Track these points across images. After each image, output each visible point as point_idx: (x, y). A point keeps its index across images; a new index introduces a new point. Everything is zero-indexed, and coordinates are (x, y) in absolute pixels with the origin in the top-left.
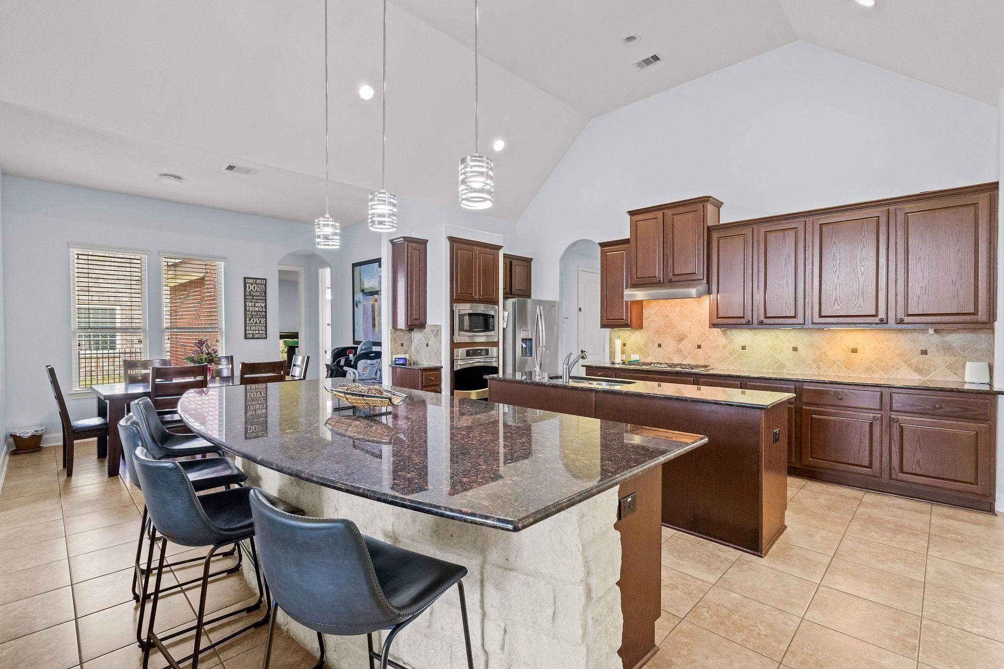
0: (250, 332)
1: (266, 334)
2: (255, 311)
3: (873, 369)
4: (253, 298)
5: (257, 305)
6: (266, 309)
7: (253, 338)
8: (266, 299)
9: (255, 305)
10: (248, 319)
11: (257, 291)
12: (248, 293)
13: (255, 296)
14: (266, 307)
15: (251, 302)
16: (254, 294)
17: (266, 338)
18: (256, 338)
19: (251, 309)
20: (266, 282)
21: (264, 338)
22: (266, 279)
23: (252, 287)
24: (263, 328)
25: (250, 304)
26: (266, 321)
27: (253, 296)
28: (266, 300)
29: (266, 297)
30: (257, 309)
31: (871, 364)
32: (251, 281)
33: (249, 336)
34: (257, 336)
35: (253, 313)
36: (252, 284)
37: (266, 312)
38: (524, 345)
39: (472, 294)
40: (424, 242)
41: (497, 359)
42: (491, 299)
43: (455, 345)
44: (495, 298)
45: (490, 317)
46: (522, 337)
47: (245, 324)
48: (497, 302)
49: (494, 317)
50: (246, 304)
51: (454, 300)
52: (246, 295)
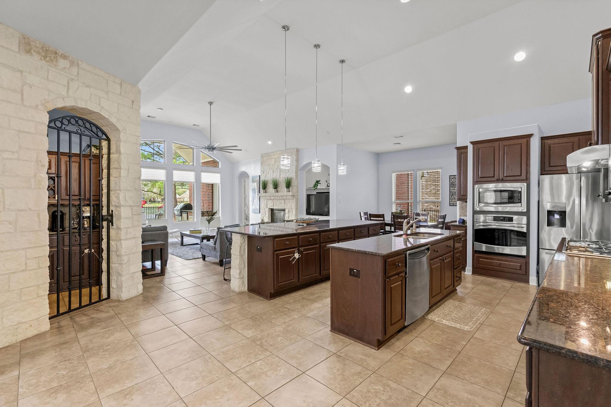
0: (452, 202)
2: (454, 192)
4: (453, 186)
7: (453, 205)
9: (454, 189)
10: (451, 196)
11: (455, 182)
12: (451, 183)
13: (454, 184)
19: (452, 191)
23: (453, 180)
25: (452, 189)
32: (452, 177)
33: (451, 204)
34: (455, 204)
38: (557, 216)
39: (494, 177)
40: (466, 147)
41: (525, 226)
42: (518, 178)
43: (475, 212)
44: (524, 177)
45: (516, 192)
46: (548, 209)
47: (450, 199)
48: (527, 179)
49: (520, 192)
50: (450, 189)
51: (475, 182)
52: (450, 184)
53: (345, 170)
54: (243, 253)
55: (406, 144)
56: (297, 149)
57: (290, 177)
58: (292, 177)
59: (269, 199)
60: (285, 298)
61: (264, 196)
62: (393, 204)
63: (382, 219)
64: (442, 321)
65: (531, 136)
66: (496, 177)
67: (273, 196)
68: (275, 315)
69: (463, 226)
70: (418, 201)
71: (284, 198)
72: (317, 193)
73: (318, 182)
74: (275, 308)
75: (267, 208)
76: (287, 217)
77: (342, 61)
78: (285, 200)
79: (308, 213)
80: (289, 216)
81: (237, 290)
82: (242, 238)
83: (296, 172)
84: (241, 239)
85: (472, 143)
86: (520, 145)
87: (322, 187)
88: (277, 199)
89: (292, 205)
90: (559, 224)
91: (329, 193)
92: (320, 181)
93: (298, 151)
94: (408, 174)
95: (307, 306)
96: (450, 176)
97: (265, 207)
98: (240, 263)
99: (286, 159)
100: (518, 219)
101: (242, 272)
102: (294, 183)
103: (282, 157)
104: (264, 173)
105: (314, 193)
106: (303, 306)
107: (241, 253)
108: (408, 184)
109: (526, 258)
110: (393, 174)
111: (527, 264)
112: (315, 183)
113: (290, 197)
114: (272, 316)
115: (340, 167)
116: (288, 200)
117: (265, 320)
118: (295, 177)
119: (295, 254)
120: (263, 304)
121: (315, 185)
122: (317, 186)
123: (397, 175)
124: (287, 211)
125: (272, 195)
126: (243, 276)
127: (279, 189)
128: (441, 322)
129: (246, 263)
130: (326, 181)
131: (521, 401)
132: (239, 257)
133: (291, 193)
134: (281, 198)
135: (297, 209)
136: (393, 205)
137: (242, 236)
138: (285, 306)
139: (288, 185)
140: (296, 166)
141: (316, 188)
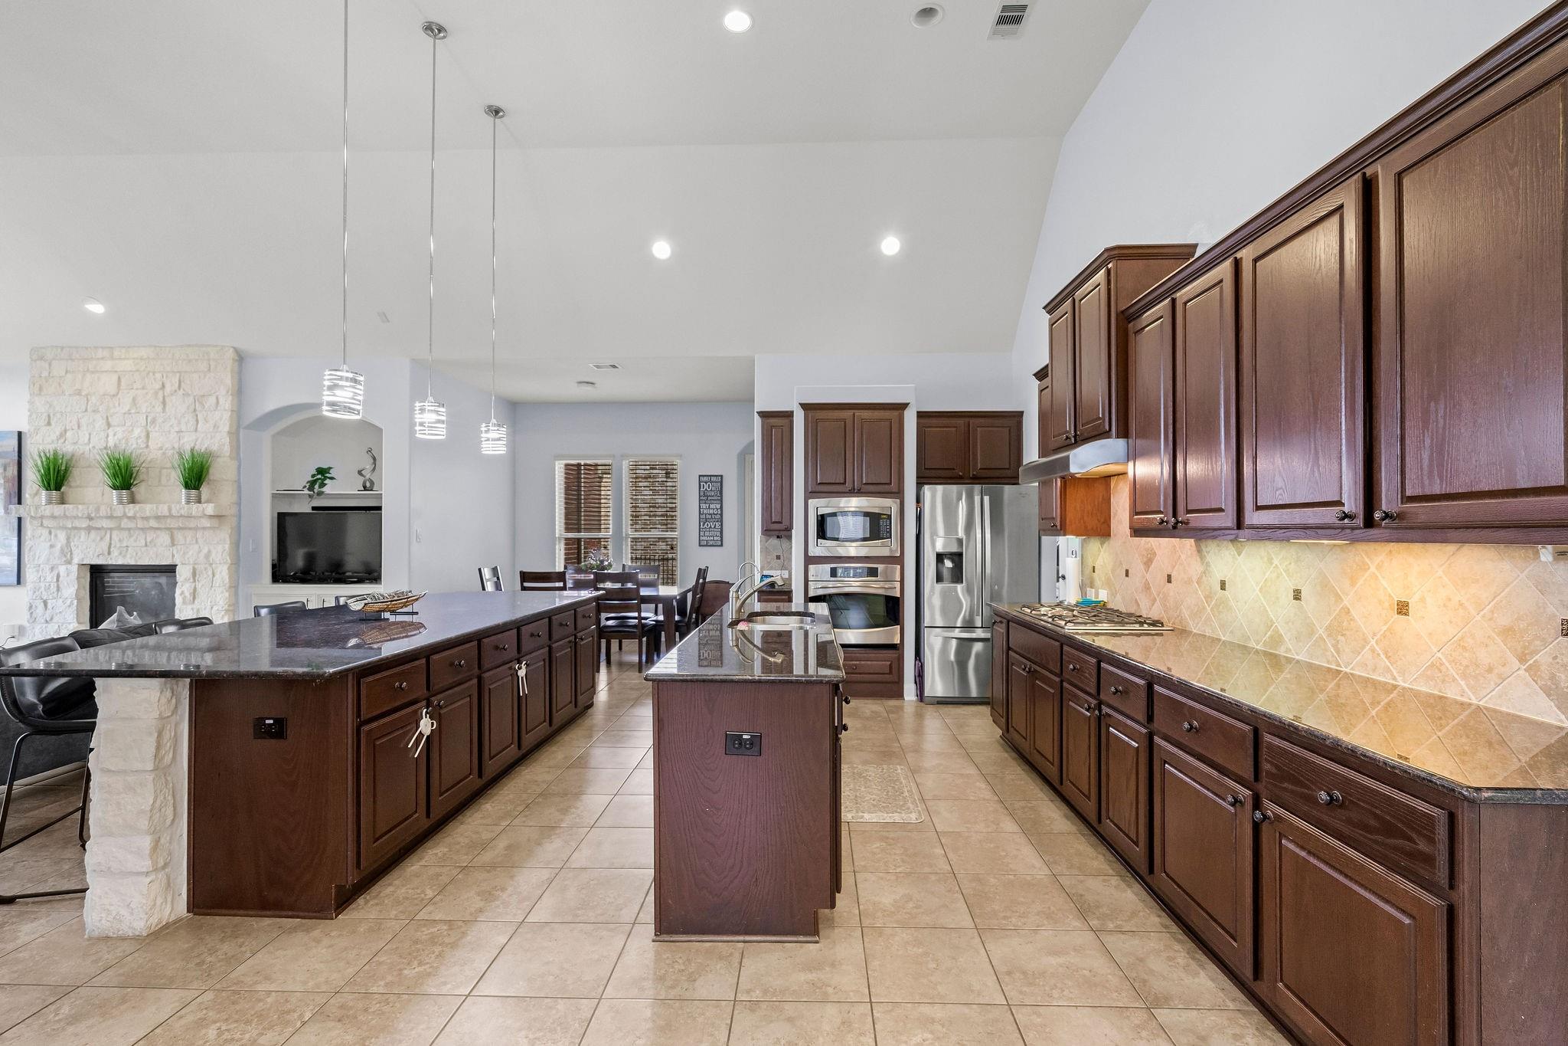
0: (704, 538)
1: (722, 540)
2: (710, 514)
3: (1443, 669)
4: (708, 499)
5: (711, 506)
6: (722, 511)
7: (707, 546)
8: (722, 498)
9: (709, 507)
10: (702, 523)
11: (712, 490)
12: (702, 494)
13: (710, 496)
14: (721, 508)
15: (705, 503)
16: (709, 494)
17: (722, 545)
18: (710, 546)
19: (705, 511)
20: (722, 479)
21: (717, 546)
22: (722, 476)
23: (706, 486)
24: (719, 534)
25: (705, 506)
26: (722, 525)
27: (708, 496)
28: (721, 500)
29: (721, 496)
30: (711, 511)
31: (1439, 655)
32: (705, 479)
33: (703, 543)
34: (711, 543)
35: (708, 516)
36: (706, 483)
37: (721, 515)
38: (948, 564)
39: (845, 483)
40: (789, 415)
41: (898, 585)
42: (886, 488)
43: (809, 560)
44: (894, 487)
45: (883, 516)
46: (937, 551)
47: (700, 529)
48: (899, 494)
49: (889, 517)
50: (700, 506)
51: (810, 494)
52: (700, 496)
53: (505, 443)
54: (168, 759)
55: (610, 387)
56: (236, 350)
57: (202, 446)
58: (214, 448)
59: (81, 529)
60: (391, 889)
61: (53, 517)
62: (557, 542)
63: (561, 584)
64: (862, 817)
65: (904, 406)
66: (849, 485)
67: (111, 517)
68: (416, 963)
69: (772, 591)
70: (624, 535)
71: (173, 524)
72: (314, 508)
73: (323, 473)
74: (390, 937)
75: (69, 562)
76: (187, 594)
77: (496, 112)
78: (175, 532)
79: (280, 575)
80: (195, 590)
81: (138, 923)
82: (168, 694)
83: (235, 434)
84: (164, 700)
85: (805, 406)
86: (888, 423)
87: (342, 489)
88: (129, 529)
89: (209, 551)
90: (952, 578)
91: (379, 508)
92: (330, 468)
93: (241, 358)
94: (579, 465)
95: (503, 889)
96: (700, 476)
97: (56, 562)
98: (158, 802)
99: (348, 384)
100: (885, 571)
101: (162, 841)
102: (222, 471)
103: (327, 373)
104: (49, 424)
105: (304, 507)
106: (489, 896)
107: (163, 758)
108: (579, 490)
109: (896, 648)
110: (557, 462)
111: (900, 660)
112: (313, 476)
113: (206, 523)
114: (406, 972)
115: (486, 432)
116: (189, 534)
117: (392, 998)
118: (227, 449)
119: (422, 723)
120: (318, 941)
121: (312, 484)
122: (323, 485)
123: (566, 465)
124: (182, 573)
125: (103, 513)
126: (170, 854)
127: (140, 490)
128: (861, 820)
129: (182, 801)
130: (360, 473)
131: (1116, 927)
132: (150, 777)
133: (210, 509)
134: (153, 523)
135: (236, 562)
136: (557, 547)
137: (168, 686)
138: (421, 916)
139: (196, 477)
140: (232, 411)
141: (320, 494)
